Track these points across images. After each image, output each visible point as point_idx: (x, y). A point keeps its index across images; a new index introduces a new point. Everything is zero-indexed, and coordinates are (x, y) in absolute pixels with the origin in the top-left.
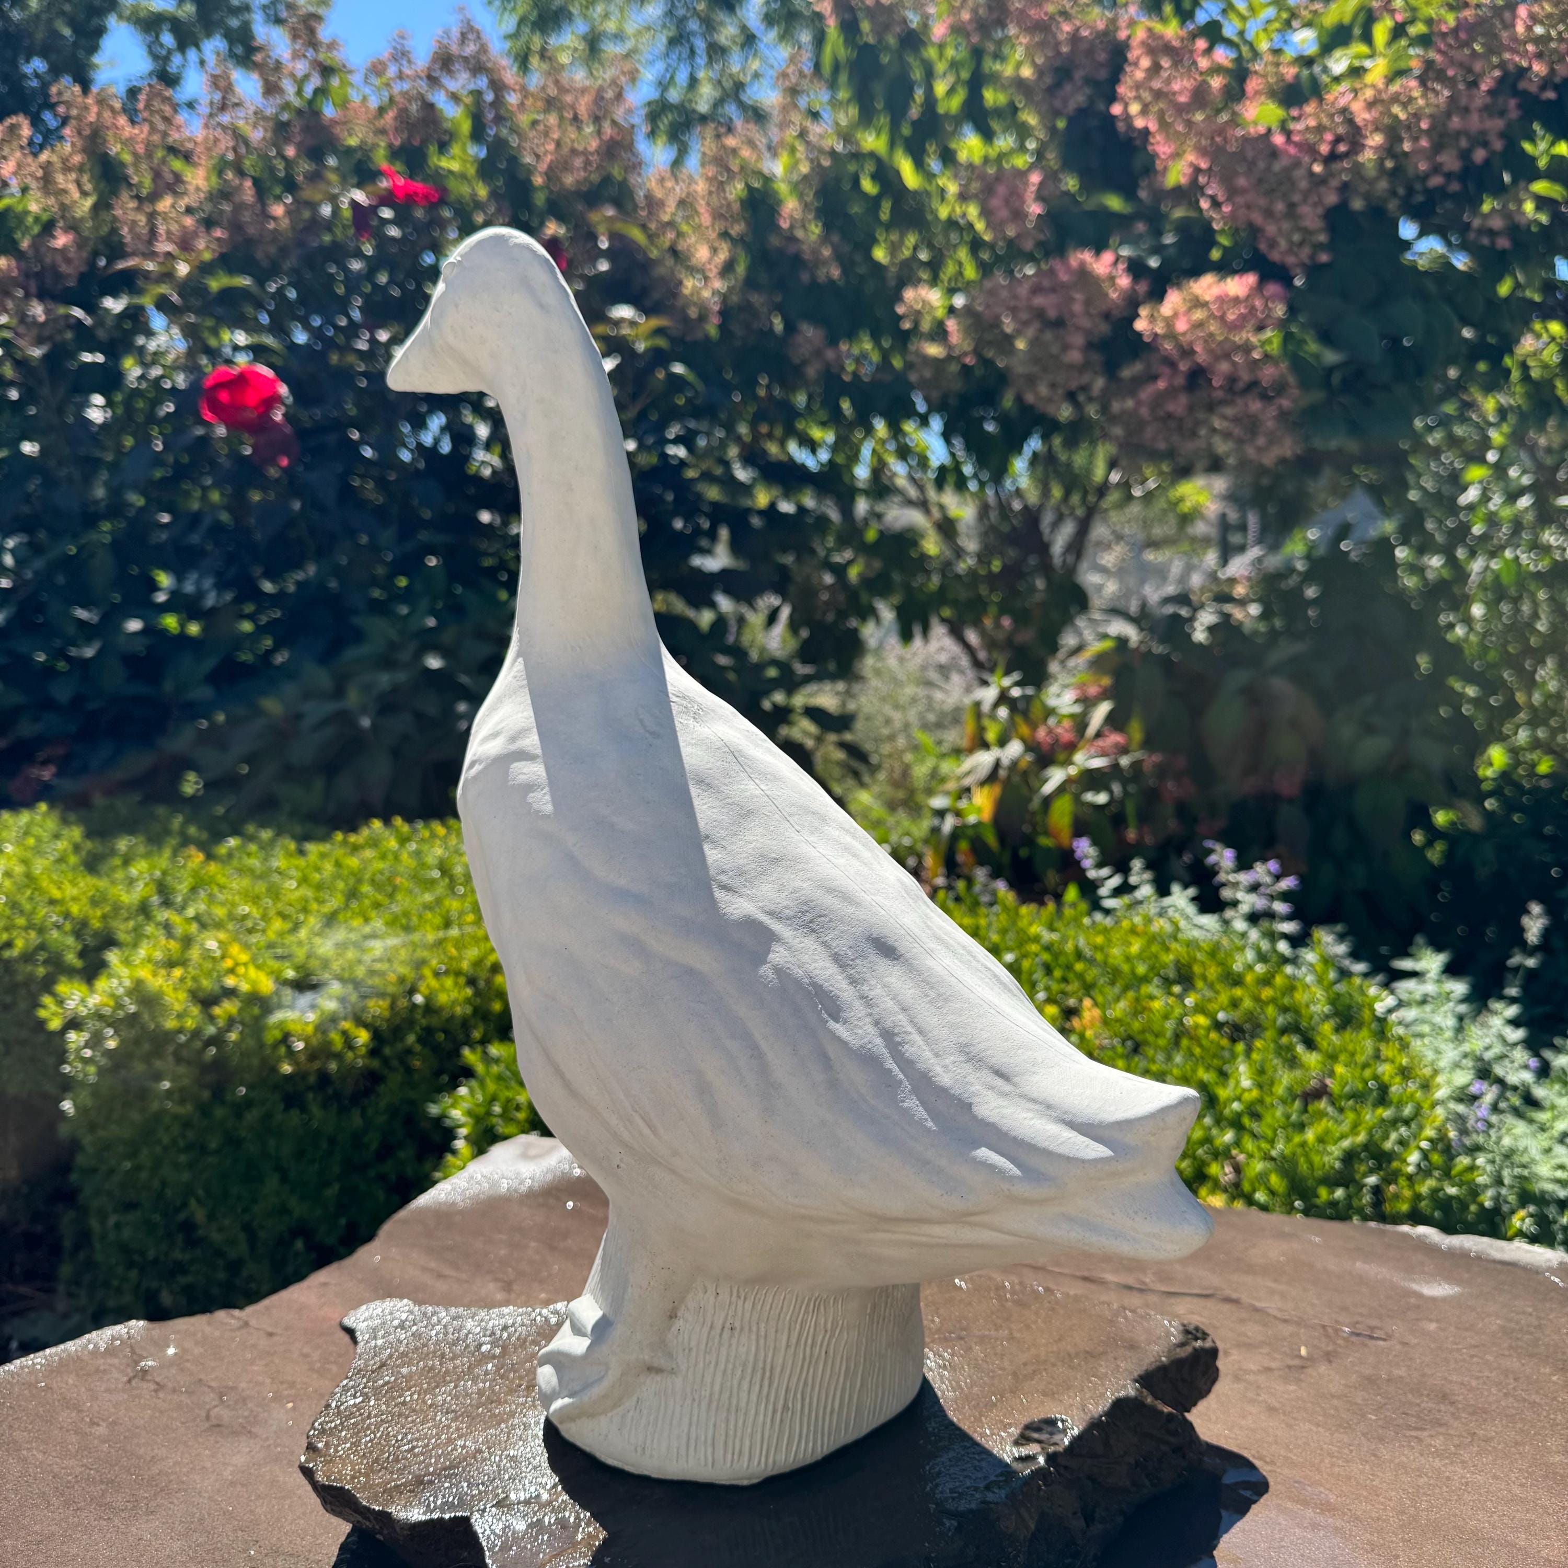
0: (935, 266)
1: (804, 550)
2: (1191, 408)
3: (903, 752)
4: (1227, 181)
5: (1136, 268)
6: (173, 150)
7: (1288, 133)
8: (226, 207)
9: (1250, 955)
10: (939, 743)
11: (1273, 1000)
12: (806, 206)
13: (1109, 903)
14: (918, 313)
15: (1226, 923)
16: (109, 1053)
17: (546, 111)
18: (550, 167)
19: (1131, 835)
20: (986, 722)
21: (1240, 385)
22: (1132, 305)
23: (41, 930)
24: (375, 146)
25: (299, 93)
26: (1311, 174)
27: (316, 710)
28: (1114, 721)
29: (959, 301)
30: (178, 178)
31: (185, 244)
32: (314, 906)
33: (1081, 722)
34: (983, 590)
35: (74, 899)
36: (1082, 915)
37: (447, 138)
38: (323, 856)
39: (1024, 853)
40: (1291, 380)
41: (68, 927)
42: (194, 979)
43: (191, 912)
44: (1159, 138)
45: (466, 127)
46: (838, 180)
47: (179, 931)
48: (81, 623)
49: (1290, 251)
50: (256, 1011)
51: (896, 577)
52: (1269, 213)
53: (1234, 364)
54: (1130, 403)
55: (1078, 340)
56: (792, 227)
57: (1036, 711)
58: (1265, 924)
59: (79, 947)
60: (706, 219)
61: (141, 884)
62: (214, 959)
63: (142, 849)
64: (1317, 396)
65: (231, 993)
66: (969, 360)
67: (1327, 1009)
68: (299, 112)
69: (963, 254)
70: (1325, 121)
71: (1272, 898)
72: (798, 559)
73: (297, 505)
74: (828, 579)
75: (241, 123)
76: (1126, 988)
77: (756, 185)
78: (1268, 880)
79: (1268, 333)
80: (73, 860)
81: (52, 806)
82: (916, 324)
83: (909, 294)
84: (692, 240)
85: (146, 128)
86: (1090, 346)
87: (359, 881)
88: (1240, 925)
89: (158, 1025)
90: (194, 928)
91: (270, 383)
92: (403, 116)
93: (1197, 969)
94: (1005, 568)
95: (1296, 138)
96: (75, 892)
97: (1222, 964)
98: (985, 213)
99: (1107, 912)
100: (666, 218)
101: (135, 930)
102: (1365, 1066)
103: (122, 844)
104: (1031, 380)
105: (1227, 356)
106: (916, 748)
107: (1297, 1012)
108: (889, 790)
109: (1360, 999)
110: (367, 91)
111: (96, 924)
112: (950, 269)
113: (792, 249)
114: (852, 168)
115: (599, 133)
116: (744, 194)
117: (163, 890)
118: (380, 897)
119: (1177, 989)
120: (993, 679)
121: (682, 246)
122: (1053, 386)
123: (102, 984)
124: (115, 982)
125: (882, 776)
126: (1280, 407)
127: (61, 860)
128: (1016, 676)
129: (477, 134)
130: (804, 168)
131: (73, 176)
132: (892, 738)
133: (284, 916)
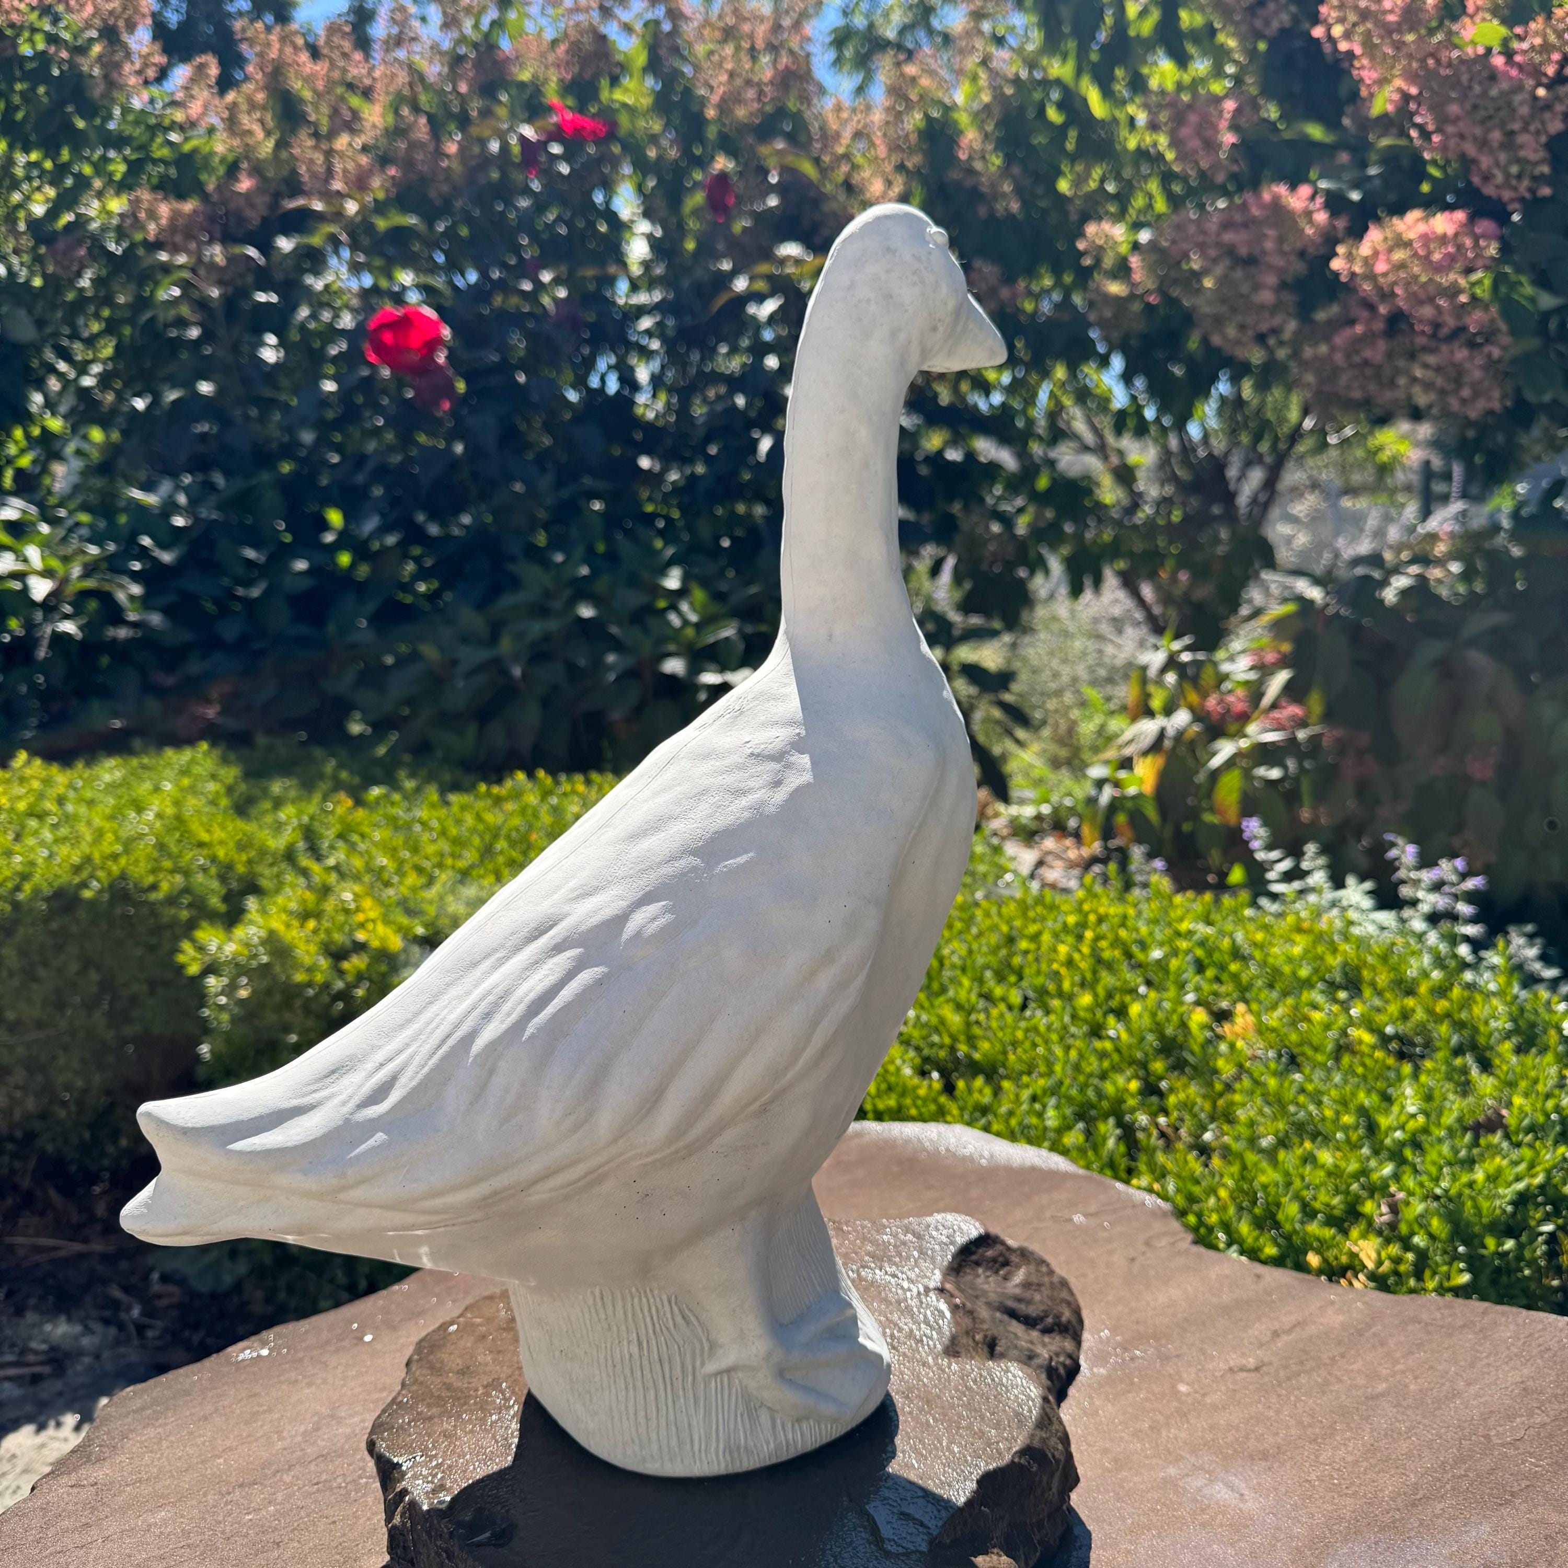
0: (1122, 200)
1: (973, 498)
2: (1389, 355)
3: (1069, 708)
4: (1437, 109)
5: (1335, 203)
6: (351, 86)
7: (1509, 54)
8: (402, 145)
9: (1427, 960)
10: (1108, 699)
11: (1448, 1015)
12: (986, 136)
13: (1277, 888)
14: (1101, 248)
15: (1403, 921)
16: (241, 1002)
17: (724, 41)
18: (723, 100)
19: (1305, 814)
20: (1151, 688)
21: (1445, 331)
22: (1330, 241)
23: (187, 873)
24: (546, 80)
25: (476, 26)
26: (1535, 98)
27: (471, 656)
28: (1292, 691)
29: (1144, 236)
30: (356, 115)
31: (360, 183)
32: (449, 861)
33: (1255, 691)
34: (1161, 542)
35: (221, 843)
36: (1242, 906)
37: (618, 70)
38: (463, 808)
39: (1186, 827)
40: (1503, 326)
41: (213, 870)
42: (328, 932)
43: (331, 862)
44: (1365, 62)
45: (641, 59)
46: (1022, 109)
47: (317, 879)
48: (249, 563)
49: (1507, 185)
50: (383, 968)
51: (1069, 528)
52: (1483, 144)
53: (1438, 308)
54: (1323, 349)
55: (1271, 279)
56: (971, 158)
57: (1207, 676)
58: (1445, 925)
59: (224, 891)
60: (882, 151)
61: (290, 828)
62: (347, 912)
63: (293, 793)
64: (1532, 343)
65: (360, 947)
66: (1153, 299)
67: (1509, 1026)
68: (475, 45)
69: (1153, 186)
70: (1552, 38)
71: (1456, 897)
72: (966, 508)
73: (459, 448)
74: (996, 528)
75: (417, 58)
76: (1285, 994)
77: (935, 114)
78: (1453, 878)
79: (1478, 275)
80: (224, 802)
81: (213, 745)
82: (1098, 261)
83: (1091, 229)
84: (866, 174)
85: (327, 64)
86: (1283, 285)
87: (496, 837)
88: (1418, 925)
89: (288, 977)
90: (333, 878)
91: (434, 325)
92: (575, 48)
93: (1366, 974)
94: (1186, 519)
95: (1518, 58)
96: (223, 835)
97: (1394, 969)
98: (1175, 143)
99: (1274, 897)
100: (841, 150)
101: (278, 876)
102: (1548, 1096)
103: (277, 787)
104: (1219, 321)
105: (1431, 300)
106: (1083, 704)
107: (1476, 1030)
108: (1053, 748)
109: (1547, 1017)
110: (543, 22)
111: (241, 869)
112: (1139, 201)
113: (969, 182)
114: (1037, 96)
115: (775, 62)
116: (922, 125)
117: (310, 835)
118: (514, 854)
119: (1342, 995)
120: (1164, 642)
121: (856, 179)
122: (1242, 327)
123: (240, 932)
124: (252, 930)
125: (1046, 732)
126: (1489, 356)
127: (213, 803)
128: (1187, 640)
129: (653, 66)
130: (986, 98)
131: (258, 115)
132: (1058, 693)
133: (419, 870)
